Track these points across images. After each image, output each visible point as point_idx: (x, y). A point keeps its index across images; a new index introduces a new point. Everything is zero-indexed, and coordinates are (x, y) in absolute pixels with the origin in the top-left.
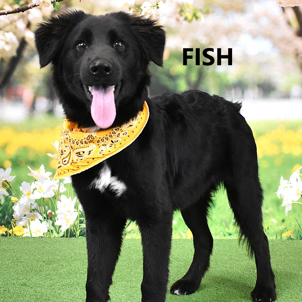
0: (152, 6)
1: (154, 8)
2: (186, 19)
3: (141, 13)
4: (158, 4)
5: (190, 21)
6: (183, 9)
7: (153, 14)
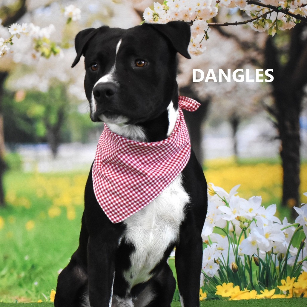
0: (5, 42)
2: (43, 54)
4: (11, 40)
5: (48, 57)
6: (40, 43)
7: (6, 51)
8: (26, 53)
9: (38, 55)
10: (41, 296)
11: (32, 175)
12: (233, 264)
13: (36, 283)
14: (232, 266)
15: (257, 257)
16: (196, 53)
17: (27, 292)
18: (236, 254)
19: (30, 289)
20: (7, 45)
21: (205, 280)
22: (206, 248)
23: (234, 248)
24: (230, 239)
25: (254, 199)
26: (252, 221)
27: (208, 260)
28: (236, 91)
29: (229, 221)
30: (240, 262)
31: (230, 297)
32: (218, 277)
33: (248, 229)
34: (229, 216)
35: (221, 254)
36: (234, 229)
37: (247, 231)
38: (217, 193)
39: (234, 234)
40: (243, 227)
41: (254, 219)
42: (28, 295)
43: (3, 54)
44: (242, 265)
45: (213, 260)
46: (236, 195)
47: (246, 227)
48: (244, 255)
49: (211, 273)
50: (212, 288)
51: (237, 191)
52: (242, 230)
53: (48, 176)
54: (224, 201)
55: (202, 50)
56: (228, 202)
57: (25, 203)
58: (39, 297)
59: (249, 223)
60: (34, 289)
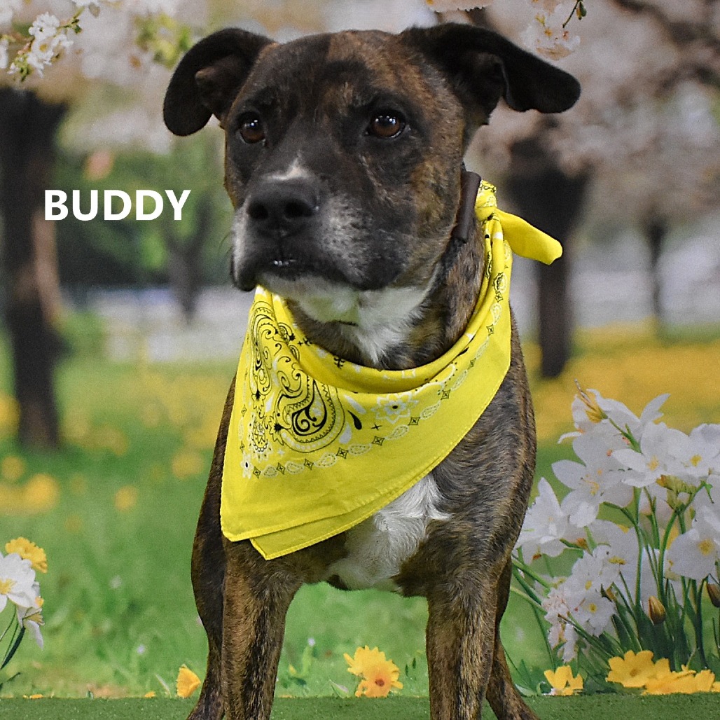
0: (60, 27)
1: (68, 32)
2: (158, 58)
3: (30, 47)
4: (77, 21)
6: (151, 29)
7: (64, 48)
8: (113, 55)
9: (146, 58)
10: (154, 681)
11: (132, 368)
12: (651, 601)
13: (141, 650)
14: (648, 607)
15: (715, 583)
16: (553, 53)
17: (116, 673)
18: (660, 576)
19: (126, 664)
20: (66, 33)
21: (579, 644)
22: (579, 559)
23: (652, 557)
24: (643, 535)
25: (703, 432)
26: (700, 488)
27: (585, 590)
28: (659, 150)
29: (640, 489)
30: (672, 596)
31: (644, 687)
32: (613, 635)
33: (688, 509)
34: (641, 476)
35: (620, 573)
36: (653, 509)
37: (687, 513)
38: (608, 415)
39: (653, 523)
40: (676, 504)
41: (703, 484)
42: (121, 680)
43: (55, 59)
44: (676, 604)
45: (599, 590)
46: (657, 423)
47: (683, 505)
48: (680, 578)
49: (593, 623)
50: (597, 664)
51: (660, 410)
52: (673, 511)
53: (171, 372)
54: (625, 434)
55: (568, 45)
56: (637, 440)
57: (112, 440)
58: (147, 685)
59: (691, 494)
60: (134, 664)
